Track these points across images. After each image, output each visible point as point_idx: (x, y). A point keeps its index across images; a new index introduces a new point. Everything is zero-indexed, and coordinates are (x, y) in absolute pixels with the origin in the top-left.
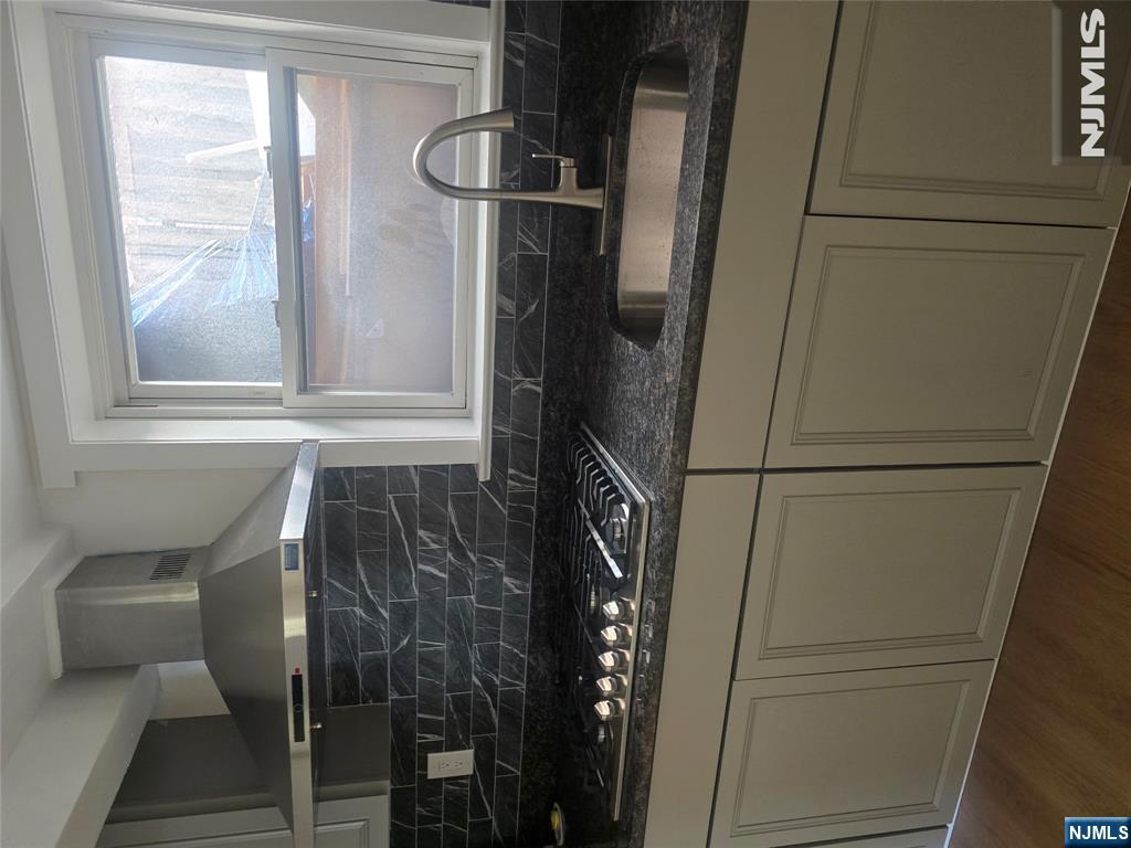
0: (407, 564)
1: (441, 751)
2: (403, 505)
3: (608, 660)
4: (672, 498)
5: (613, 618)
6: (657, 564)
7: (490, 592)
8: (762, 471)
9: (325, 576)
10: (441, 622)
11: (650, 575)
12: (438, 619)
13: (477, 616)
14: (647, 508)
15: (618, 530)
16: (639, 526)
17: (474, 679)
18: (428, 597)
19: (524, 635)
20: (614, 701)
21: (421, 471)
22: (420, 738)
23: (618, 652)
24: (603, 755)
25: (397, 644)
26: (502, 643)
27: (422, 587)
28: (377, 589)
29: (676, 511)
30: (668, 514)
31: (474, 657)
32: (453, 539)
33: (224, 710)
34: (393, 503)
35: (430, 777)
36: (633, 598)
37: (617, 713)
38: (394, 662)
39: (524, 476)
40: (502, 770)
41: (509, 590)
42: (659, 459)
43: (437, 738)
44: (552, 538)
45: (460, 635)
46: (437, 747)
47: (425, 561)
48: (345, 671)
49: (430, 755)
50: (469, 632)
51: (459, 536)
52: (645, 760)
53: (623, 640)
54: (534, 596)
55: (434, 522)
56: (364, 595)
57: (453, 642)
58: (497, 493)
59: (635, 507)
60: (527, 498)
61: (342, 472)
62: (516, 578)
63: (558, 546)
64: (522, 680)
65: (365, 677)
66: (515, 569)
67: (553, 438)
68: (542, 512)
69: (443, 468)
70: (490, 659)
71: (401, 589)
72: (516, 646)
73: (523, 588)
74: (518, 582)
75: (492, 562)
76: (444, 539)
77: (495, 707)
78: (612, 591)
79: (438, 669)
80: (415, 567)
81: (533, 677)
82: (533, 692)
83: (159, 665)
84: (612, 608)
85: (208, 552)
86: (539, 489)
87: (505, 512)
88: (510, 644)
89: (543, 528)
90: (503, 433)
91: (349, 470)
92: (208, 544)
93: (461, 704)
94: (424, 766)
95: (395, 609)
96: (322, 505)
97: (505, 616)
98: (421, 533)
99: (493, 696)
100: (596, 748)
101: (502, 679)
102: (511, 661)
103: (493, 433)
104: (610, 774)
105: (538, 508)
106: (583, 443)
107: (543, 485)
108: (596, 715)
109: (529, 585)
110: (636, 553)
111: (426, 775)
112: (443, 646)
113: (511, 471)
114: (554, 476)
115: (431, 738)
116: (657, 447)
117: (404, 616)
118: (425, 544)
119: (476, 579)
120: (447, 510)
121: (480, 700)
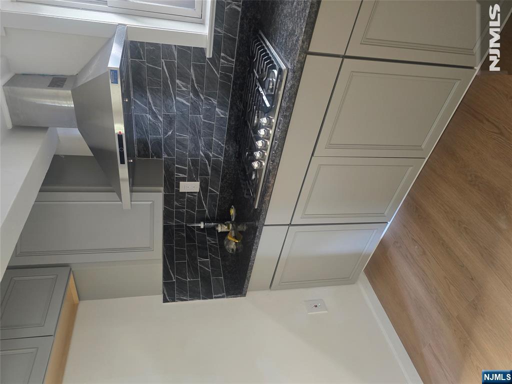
0: (171, 96)
1: (185, 181)
2: (170, 65)
3: (260, 144)
4: (299, 66)
5: (264, 125)
6: (287, 99)
7: (210, 114)
8: (344, 57)
9: (132, 98)
10: (187, 126)
11: (283, 105)
12: (185, 124)
13: (203, 125)
14: (286, 71)
15: (271, 84)
16: (281, 81)
17: (201, 153)
18: (181, 113)
19: (223, 136)
20: (260, 162)
21: (178, 49)
22: (176, 175)
23: (265, 141)
24: (253, 184)
25: (166, 134)
26: (214, 139)
27: (177, 108)
28: (157, 107)
29: (300, 72)
30: (296, 74)
31: (201, 144)
32: (193, 86)
33: (90, 154)
34: (164, 64)
35: (180, 191)
36: (274, 117)
37: (261, 166)
38: (165, 141)
39: (228, 58)
40: (211, 191)
41: (219, 115)
42: (295, 45)
43: (184, 176)
44: (240, 92)
45: (196, 133)
46: (184, 180)
47: (179, 95)
48: (143, 143)
49: (180, 182)
50: (199, 132)
51: (196, 85)
52: (270, 185)
53: (267, 136)
54: (229, 118)
55: (184, 77)
56: (150, 109)
57: (192, 135)
58: (215, 65)
59: (280, 71)
60: (229, 70)
61: (139, 44)
62: (222, 110)
63: (242, 95)
64: (222, 156)
65: (152, 146)
66: (222, 105)
67: (244, 38)
68: (236, 78)
69: (189, 48)
70: (209, 145)
71: (168, 108)
72: (219, 140)
73: (225, 115)
74: (222, 111)
75: (211, 100)
76: (189, 86)
77: (209, 165)
78: (265, 113)
79: (185, 147)
80: (175, 98)
81: (227, 155)
82: (226, 161)
83: (58, 128)
84: (264, 121)
85: (75, 78)
86: (236, 65)
87: (219, 76)
88: (217, 139)
89: (236, 87)
90: (220, 33)
91: (142, 43)
92: (75, 74)
93: (195, 163)
94: (178, 187)
95: (166, 117)
96: (129, 61)
97: (216, 126)
98: (178, 81)
99: (209, 161)
100: (250, 181)
101: (213, 155)
102: (218, 147)
103: (215, 32)
104: (256, 192)
105: (235, 75)
106: (259, 40)
107: (238, 64)
108: (252, 167)
109: (228, 114)
110: (278, 94)
111: (179, 190)
112: (187, 137)
113: (222, 54)
114: (243, 60)
115: (181, 175)
116: (295, 38)
117: (170, 121)
118: (180, 88)
119: (204, 107)
120: (190, 71)
121: (203, 162)
